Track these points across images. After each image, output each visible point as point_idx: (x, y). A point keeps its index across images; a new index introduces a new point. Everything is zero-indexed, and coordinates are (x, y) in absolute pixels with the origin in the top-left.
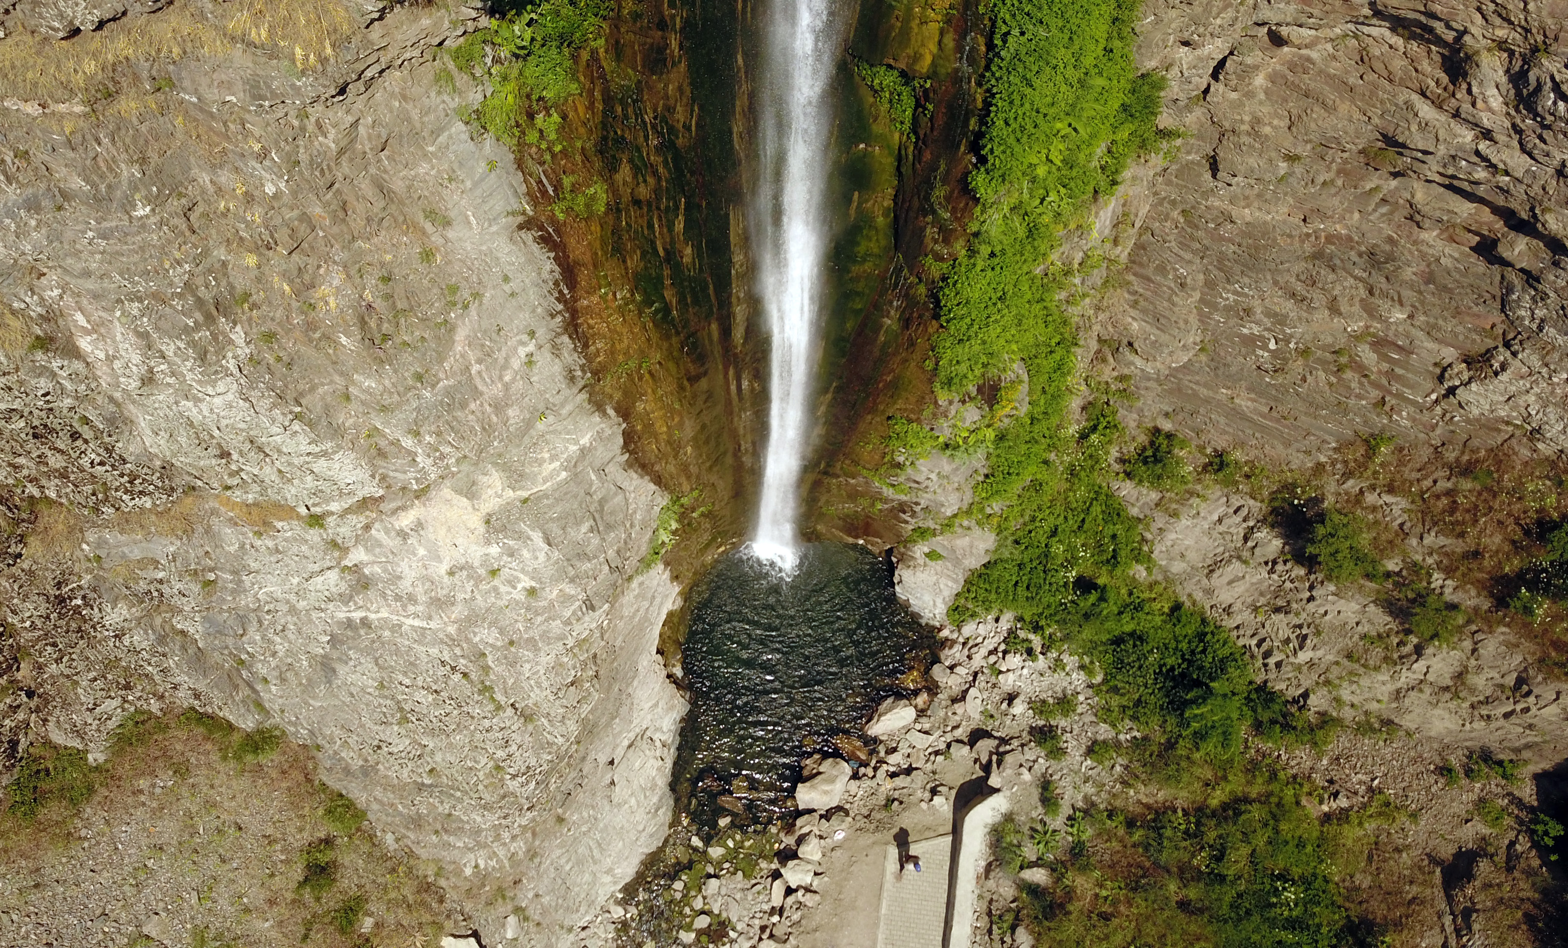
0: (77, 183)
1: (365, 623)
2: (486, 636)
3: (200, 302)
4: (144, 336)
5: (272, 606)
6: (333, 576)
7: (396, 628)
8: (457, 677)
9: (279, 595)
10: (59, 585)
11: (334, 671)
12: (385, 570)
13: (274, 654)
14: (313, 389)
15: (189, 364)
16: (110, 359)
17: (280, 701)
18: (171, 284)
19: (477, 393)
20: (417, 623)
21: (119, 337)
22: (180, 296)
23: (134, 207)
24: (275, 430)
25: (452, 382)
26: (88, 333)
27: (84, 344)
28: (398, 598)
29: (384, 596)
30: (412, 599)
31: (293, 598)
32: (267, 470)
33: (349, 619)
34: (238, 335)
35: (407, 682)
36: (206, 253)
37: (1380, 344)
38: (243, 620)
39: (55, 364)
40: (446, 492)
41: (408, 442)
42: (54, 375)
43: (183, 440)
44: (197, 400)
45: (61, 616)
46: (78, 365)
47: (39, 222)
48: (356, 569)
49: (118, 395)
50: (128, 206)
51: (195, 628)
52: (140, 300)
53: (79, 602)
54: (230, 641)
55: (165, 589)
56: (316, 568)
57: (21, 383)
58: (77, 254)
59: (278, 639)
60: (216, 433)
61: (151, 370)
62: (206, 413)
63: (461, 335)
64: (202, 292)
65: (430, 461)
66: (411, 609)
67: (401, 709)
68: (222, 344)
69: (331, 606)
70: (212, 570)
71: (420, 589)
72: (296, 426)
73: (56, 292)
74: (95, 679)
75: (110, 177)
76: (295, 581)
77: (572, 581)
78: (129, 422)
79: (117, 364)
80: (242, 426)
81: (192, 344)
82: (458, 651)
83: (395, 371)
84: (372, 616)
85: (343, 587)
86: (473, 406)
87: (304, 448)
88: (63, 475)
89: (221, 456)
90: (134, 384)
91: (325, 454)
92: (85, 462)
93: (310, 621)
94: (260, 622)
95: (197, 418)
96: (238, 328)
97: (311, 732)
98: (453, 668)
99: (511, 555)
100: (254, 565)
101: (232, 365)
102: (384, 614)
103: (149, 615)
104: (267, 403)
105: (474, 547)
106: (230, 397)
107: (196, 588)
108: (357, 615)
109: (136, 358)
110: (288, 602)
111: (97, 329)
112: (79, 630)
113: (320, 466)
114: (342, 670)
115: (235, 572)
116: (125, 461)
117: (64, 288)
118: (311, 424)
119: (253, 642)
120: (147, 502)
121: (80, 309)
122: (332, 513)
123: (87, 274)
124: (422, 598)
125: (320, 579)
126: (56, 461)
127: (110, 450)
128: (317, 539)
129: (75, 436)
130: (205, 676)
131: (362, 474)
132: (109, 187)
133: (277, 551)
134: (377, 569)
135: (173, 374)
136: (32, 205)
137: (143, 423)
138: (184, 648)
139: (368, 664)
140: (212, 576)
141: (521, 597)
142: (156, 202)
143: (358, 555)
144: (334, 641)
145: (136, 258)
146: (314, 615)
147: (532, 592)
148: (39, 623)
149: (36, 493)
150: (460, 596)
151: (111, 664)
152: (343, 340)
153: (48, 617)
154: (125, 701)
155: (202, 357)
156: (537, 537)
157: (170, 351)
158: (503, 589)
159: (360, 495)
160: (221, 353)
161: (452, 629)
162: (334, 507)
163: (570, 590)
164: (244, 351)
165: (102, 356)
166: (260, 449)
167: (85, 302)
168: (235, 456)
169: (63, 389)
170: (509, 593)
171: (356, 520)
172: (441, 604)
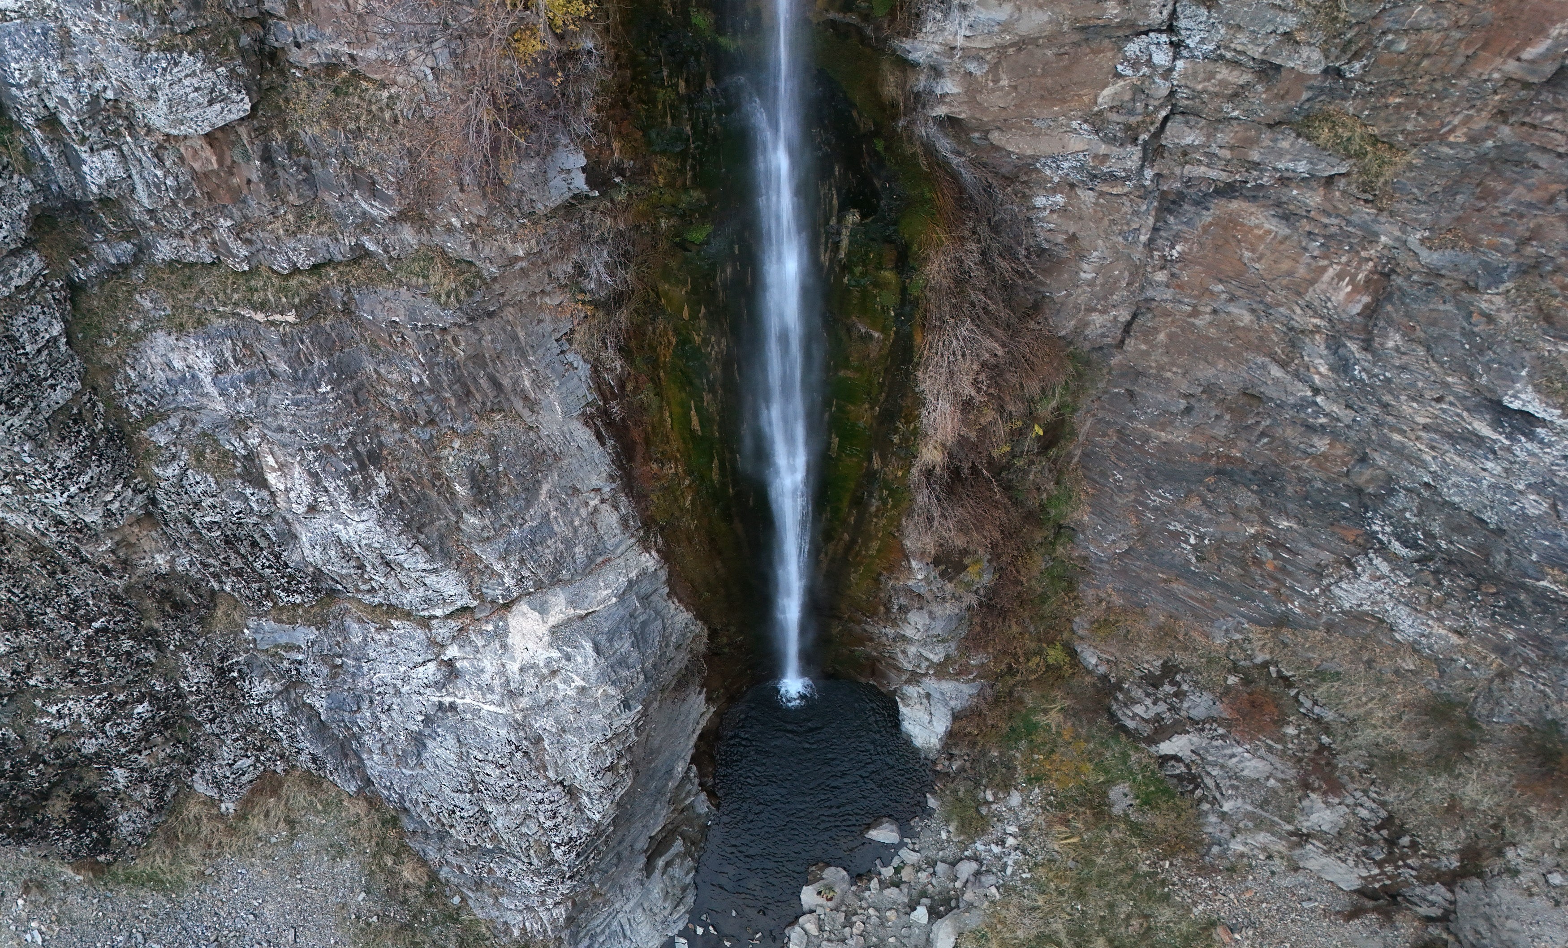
0: (283, 367)
1: (453, 707)
2: (544, 723)
3: (357, 454)
4: (314, 475)
5: (381, 689)
6: (432, 667)
7: (476, 712)
8: (519, 755)
9: (388, 680)
10: (222, 660)
11: (425, 745)
12: (472, 665)
13: (379, 729)
14: (432, 522)
15: (344, 497)
16: (287, 490)
17: (380, 768)
18: (339, 440)
19: (552, 534)
20: (493, 708)
21: (296, 475)
22: (344, 449)
23: (319, 386)
24: (400, 551)
25: (535, 524)
26: (274, 470)
27: (272, 478)
28: (480, 688)
29: (469, 685)
30: (490, 689)
31: (399, 683)
32: (392, 580)
33: (440, 703)
34: (381, 479)
35: (480, 756)
36: (366, 418)
37: (1274, 545)
38: (358, 699)
39: (248, 492)
40: (523, 607)
41: (498, 567)
42: (247, 499)
43: (332, 553)
44: (346, 524)
45: (220, 684)
46: (265, 494)
47: (253, 392)
48: (450, 663)
49: (289, 516)
50: (316, 385)
51: (320, 704)
52: (315, 450)
53: (235, 674)
54: (346, 715)
55: (303, 670)
56: (420, 660)
57: (224, 503)
58: (276, 415)
59: (383, 717)
60: (357, 549)
61: (315, 500)
62: (351, 534)
63: (545, 487)
64: (360, 448)
65: (513, 582)
66: (489, 697)
67: (474, 781)
68: (369, 485)
69: (428, 691)
70: (340, 656)
71: (497, 682)
72: (417, 549)
73: (258, 440)
74: (237, 740)
75: (307, 365)
76: (402, 669)
77: (613, 683)
78: (295, 537)
79: (292, 495)
80: (377, 545)
81: (350, 484)
82: (522, 734)
83: (494, 513)
84: (458, 701)
85: (439, 676)
86: (549, 543)
87: (421, 566)
88: (239, 573)
89: (358, 568)
90: (301, 510)
91: (435, 571)
92: (258, 565)
93: (411, 703)
94: (371, 702)
95: (344, 537)
96: (382, 474)
97: (402, 796)
98: (517, 747)
99: (568, 660)
100: (372, 655)
101: (374, 500)
102: (467, 700)
103: (287, 689)
104: (396, 530)
105: (540, 651)
106: (370, 523)
107: (325, 670)
108: (447, 700)
109: (307, 491)
110: (395, 686)
111: (282, 467)
112: (232, 696)
113: (431, 580)
114: (430, 744)
115: (357, 659)
116: (287, 566)
117: (263, 437)
118: (426, 548)
119: (364, 718)
120: (298, 599)
121: (272, 454)
122: (436, 617)
123: (281, 429)
124: (498, 689)
125: (421, 669)
126: (236, 563)
127: (278, 557)
128: (423, 637)
129: (254, 544)
130: (323, 745)
131: (462, 589)
132: (305, 371)
133: (391, 644)
134: (466, 663)
135: (331, 504)
136: (250, 380)
137: (305, 538)
138: (309, 719)
139: (451, 741)
140: (339, 661)
141: (571, 693)
142: (336, 384)
143: (452, 651)
144: (428, 720)
145: (316, 420)
146: (415, 697)
147: (582, 690)
148: (202, 687)
149: (216, 586)
150: (527, 689)
151: (251, 729)
152: (458, 488)
153: (210, 685)
154: (258, 759)
155: (354, 492)
156: (588, 646)
157: (331, 487)
158: (561, 686)
159: (459, 604)
160: (368, 490)
161: (519, 716)
162: (438, 612)
163: (611, 691)
164: (385, 490)
165: (282, 487)
166: (388, 564)
167: (276, 448)
168: (369, 568)
169: (252, 509)
170: (565, 690)
171: (454, 624)
172: (512, 695)
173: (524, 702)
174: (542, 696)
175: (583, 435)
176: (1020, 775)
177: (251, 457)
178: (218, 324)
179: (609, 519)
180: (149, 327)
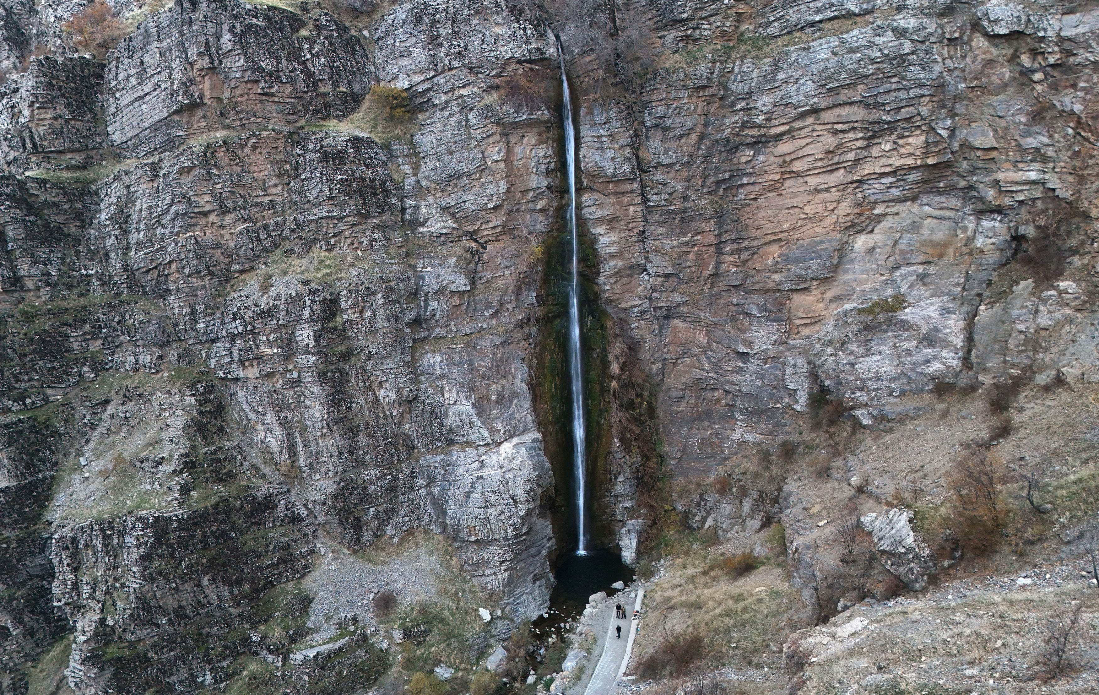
1: (482, 476)
2: (509, 475)
4: (458, 392)
5: (458, 477)
6: (477, 463)
7: (489, 476)
9: (462, 472)
11: (470, 497)
12: (489, 460)
15: (464, 398)
17: (453, 511)
20: (494, 473)
21: (453, 392)
24: (475, 418)
25: (511, 413)
28: (491, 467)
29: (487, 468)
30: (494, 467)
32: (470, 430)
33: (478, 476)
34: (474, 395)
35: (489, 490)
38: (450, 485)
40: (505, 443)
43: (457, 418)
47: (448, 368)
48: (482, 461)
49: (448, 406)
51: (437, 489)
52: (459, 385)
54: (445, 492)
55: (436, 471)
56: (474, 461)
58: (452, 375)
59: (457, 491)
61: (456, 400)
63: (514, 403)
65: (503, 436)
66: (494, 469)
69: (474, 473)
70: (448, 465)
71: (496, 464)
72: (479, 418)
73: (445, 382)
76: (467, 466)
77: (531, 461)
78: (448, 413)
79: (450, 399)
80: (469, 415)
81: (466, 395)
82: (503, 479)
83: (501, 408)
84: (484, 474)
85: (478, 466)
87: (479, 425)
89: (462, 425)
90: (452, 403)
91: (482, 428)
93: (468, 480)
99: (518, 454)
100: (458, 463)
102: (486, 473)
103: (427, 485)
104: (475, 411)
105: (510, 453)
106: (469, 407)
108: (480, 474)
109: (454, 397)
110: (463, 475)
114: (472, 494)
115: (453, 466)
117: (447, 381)
118: (482, 419)
119: (451, 492)
122: (480, 445)
124: (496, 466)
128: (475, 453)
131: (488, 436)
133: (466, 456)
134: (487, 460)
135: (461, 400)
136: (448, 364)
137: (450, 413)
138: (431, 499)
139: (480, 488)
143: (483, 457)
144: (473, 484)
146: (469, 477)
147: (522, 462)
150: (505, 465)
155: (467, 397)
157: (462, 394)
159: (487, 441)
161: (502, 474)
162: (481, 443)
163: (530, 463)
164: (474, 398)
165: (448, 397)
166: (470, 423)
170: (516, 463)
171: (485, 448)
172: (501, 468)
173: (504, 469)
174: (510, 467)
175: (525, 388)
176: (663, 554)
177: (442, 388)
178: (444, 351)
179: (530, 418)
180: (426, 352)
